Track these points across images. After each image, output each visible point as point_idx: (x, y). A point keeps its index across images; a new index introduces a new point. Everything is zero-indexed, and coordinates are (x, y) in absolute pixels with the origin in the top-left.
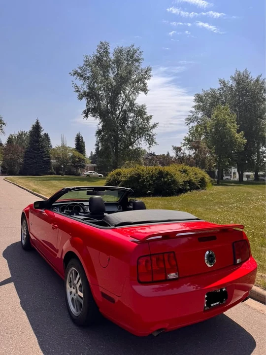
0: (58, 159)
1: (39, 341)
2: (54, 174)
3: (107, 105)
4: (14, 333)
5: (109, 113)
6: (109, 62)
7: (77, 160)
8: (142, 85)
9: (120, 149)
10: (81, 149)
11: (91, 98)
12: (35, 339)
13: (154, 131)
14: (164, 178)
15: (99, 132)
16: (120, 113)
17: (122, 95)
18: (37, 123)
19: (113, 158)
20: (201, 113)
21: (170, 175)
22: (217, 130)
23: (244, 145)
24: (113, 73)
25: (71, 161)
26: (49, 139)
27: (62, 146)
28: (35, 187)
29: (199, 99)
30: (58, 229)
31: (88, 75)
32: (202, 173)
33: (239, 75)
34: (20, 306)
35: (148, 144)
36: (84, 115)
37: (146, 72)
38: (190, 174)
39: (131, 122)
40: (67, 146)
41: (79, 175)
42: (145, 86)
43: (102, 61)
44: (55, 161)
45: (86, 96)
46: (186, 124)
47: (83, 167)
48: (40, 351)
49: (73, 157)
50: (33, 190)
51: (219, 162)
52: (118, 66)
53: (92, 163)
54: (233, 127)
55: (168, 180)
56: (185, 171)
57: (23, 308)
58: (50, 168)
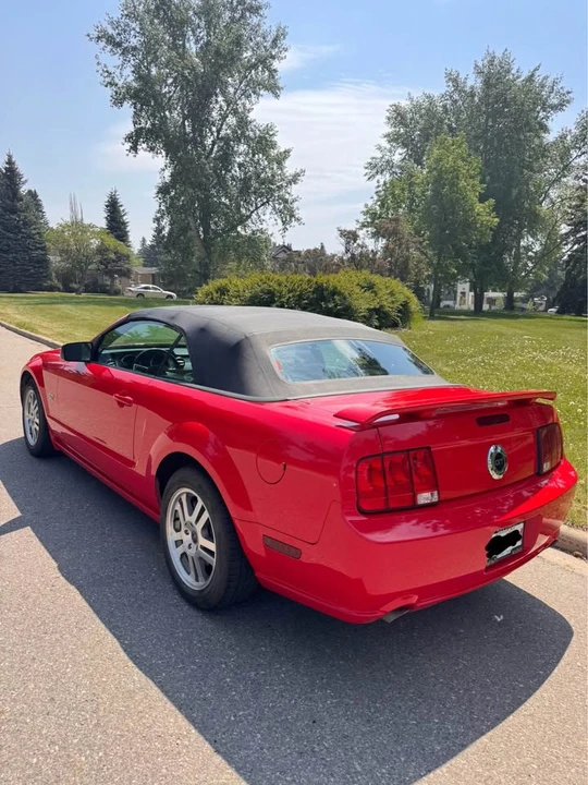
0: (64, 252)
1: (122, 644)
2: (59, 290)
3: (183, 122)
4: (61, 631)
5: (187, 142)
6: (187, 10)
7: (113, 256)
8: (267, 73)
9: (215, 232)
10: (119, 228)
11: (145, 103)
12: (111, 642)
13: (294, 190)
14: (327, 301)
15: (163, 190)
16: (214, 143)
17: (220, 99)
18: (10, 162)
19: (198, 252)
20: (400, 150)
21: (339, 294)
22: (437, 192)
23: (491, 229)
24: (197, 42)
25: (98, 258)
26: (40, 205)
27: (72, 224)
28: (20, 318)
29: (398, 117)
30: (134, 405)
31: (134, 42)
32: (404, 292)
33: (491, 62)
34: (59, 575)
35: (279, 221)
36: (128, 145)
37: (275, 41)
38: (380, 293)
39: (240, 165)
40: (86, 222)
41: (117, 293)
42: (273, 77)
43: (169, 8)
44: (59, 259)
45: (131, 98)
46: (367, 177)
47: (126, 274)
48: (131, 664)
49: (102, 250)
50: (18, 325)
51: (438, 268)
52: (209, 23)
53: (145, 266)
54: (471, 188)
55: (336, 306)
56: (370, 287)
57: (67, 579)
58: (48, 277)
